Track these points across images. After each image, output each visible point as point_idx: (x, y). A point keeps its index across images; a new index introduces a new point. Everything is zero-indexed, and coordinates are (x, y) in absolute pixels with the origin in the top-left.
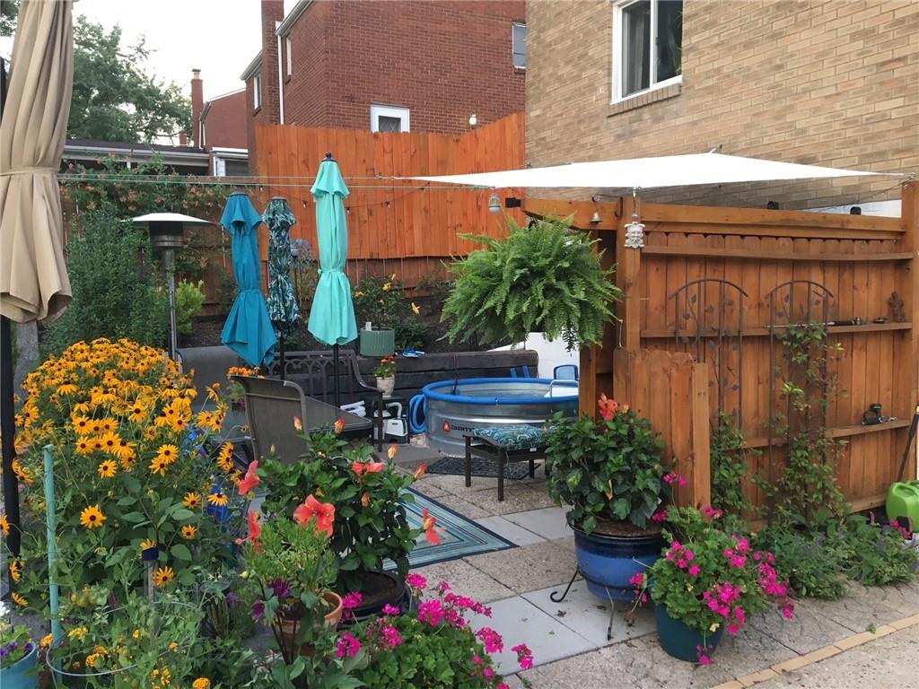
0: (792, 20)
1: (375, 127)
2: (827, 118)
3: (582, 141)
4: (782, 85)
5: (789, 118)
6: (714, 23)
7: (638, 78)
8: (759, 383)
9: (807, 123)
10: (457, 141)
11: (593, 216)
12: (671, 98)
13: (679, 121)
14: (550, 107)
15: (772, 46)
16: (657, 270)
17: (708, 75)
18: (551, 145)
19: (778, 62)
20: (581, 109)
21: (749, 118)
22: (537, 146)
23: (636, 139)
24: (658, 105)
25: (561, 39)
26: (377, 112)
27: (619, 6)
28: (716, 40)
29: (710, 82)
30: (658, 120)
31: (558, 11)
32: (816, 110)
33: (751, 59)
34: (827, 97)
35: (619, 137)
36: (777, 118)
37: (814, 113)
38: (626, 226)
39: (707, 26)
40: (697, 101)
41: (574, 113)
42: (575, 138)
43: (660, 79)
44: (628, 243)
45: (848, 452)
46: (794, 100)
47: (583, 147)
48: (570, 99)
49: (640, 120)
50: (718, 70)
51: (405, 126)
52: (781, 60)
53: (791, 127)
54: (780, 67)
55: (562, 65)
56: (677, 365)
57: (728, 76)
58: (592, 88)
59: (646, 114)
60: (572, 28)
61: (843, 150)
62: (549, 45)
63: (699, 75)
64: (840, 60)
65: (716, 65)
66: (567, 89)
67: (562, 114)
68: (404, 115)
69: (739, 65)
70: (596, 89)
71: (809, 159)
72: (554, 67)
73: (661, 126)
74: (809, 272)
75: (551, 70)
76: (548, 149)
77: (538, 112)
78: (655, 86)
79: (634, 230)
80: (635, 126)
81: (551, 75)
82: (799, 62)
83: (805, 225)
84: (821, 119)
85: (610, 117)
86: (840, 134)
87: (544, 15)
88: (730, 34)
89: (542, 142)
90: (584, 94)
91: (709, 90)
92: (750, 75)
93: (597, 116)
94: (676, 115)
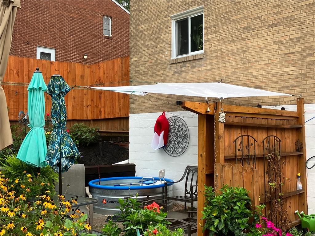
0: (250, 34)
2: (265, 72)
3: (158, 73)
4: (247, 58)
5: (250, 71)
6: (217, 32)
7: (183, 49)
9: (257, 73)
12: (199, 59)
13: (203, 69)
14: (142, 57)
15: (242, 43)
17: (215, 51)
18: (143, 73)
20: (157, 60)
21: (233, 69)
22: (136, 73)
23: (184, 74)
24: (193, 62)
25: (148, 30)
26: (40, 50)
27: (174, 20)
28: (218, 38)
29: (216, 54)
30: (193, 67)
31: (146, 18)
32: (261, 69)
33: (234, 47)
34: (265, 64)
35: (175, 73)
36: (245, 70)
38: (219, 113)
39: (214, 32)
40: (210, 61)
41: (154, 61)
42: (154, 71)
43: (193, 50)
44: (220, 120)
46: (252, 64)
47: (158, 75)
48: (152, 55)
49: (185, 67)
50: (220, 50)
51: (53, 58)
52: (246, 48)
53: (251, 74)
54: (245, 51)
55: (148, 40)
56: (246, 170)
57: (224, 53)
58: (162, 52)
59: (188, 65)
60: (153, 26)
61: (272, 85)
62: (141, 32)
63: (211, 51)
64: (270, 51)
65: (219, 48)
66: (151, 51)
67: (148, 61)
68: (53, 52)
69: (229, 49)
70: (164, 52)
71: (259, 87)
72: (144, 41)
73: (195, 70)
75: (142, 42)
76: (141, 75)
77: (136, 59)
78: (191, 54)
79: (222, 115)
80: (183, 69)
81: (142, 44)
82: (253, 50)
84: (263, 72)
85: (171, 64)
86: (271, 79)
87: (139, 19)
88: (224, 36)
90: (159, 53)
91: (216, 57)
92: (233, 53)
93: (165, 63)
94: (202, 66)
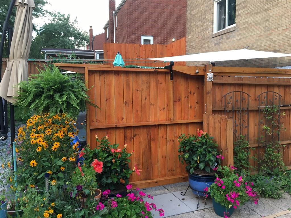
0: (271, 5)
1: (142, 43)
2: (283, 37)
3: (204, 46)
4: (268, 26)
5: (271, 37)
6: (246, 6)
7: (221, 25)
8: (255, 125)
9: (277, 38)
10: (166, 46)
11: (196, 71)
12: (232, 31)
13: (235, 39)
14: (194, 35)
15: (265, 13)
16: (219, 88)
17: (244, 24)
18: (194, 47)
19: (267, 19)
20: (204, 36)
21: (257, 37)
22: (190, 48)
23: (221, 45)
24: (228, 34)
25: (198, 13)
26: (143, 38)
27: (216, 2)
28: (247, 12)
29: (245, 26)
30: (228, 38)
31: (197, 4)
32: (280, 34)
33: (258, 18)
34: (283, 30)
35: (215, 44)
36: (266, 37)
37: (279, 35)
38: (207, 74)
39: (244, 8)
40: (240, 32)
41: (201, 37)
42: (202, 45)
43: (229, 25)
44: (208, 80)
45: (288, 149)
46: (273, 31)
47: (204, 48)
48: (200, 32)
49: (222, 39)
50: (247, 22)
51: (152, 43)
52: (268, 18)
53: (271, 40)
54: (267, 20)
55: (198, 22)
56: (223, 120)
57: (251, 24)
58: (207, 29)
59: (224, 37)
60: (201, 10)
61: (288, 48)
62: (194, 15)
63: (241, 24)
64: (288, 17)
65: (247, 20)
66: (199, 30)
67: (198, 37)
68: (151, 39)
69: (254, 20)
70: (208, 29)
71: (277, 50)
72: (195, 22)
73: (229, 40)
74: (273, 88)
75: (194, 23)
76: (193, 49)
77: (190, 37)
78: (227, 27)
79: (210, 76)
80: (221, 41)
81: (194, 25)
82: (274, 19)
83: (271, 73)
84: (281, 37)
85: (212, 38)
86: (288, 42)
87: (192, 6)
88: (251, 10)
89: (192, 46)
90: (205, 31)
91: (245, 28)
92: (257, 23)
93: (209, 38)
94: (234, 37)
